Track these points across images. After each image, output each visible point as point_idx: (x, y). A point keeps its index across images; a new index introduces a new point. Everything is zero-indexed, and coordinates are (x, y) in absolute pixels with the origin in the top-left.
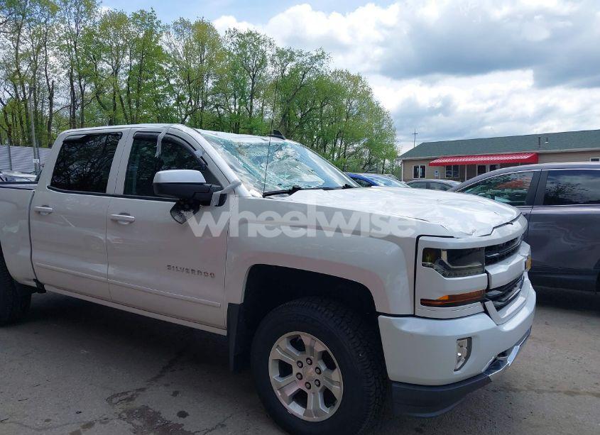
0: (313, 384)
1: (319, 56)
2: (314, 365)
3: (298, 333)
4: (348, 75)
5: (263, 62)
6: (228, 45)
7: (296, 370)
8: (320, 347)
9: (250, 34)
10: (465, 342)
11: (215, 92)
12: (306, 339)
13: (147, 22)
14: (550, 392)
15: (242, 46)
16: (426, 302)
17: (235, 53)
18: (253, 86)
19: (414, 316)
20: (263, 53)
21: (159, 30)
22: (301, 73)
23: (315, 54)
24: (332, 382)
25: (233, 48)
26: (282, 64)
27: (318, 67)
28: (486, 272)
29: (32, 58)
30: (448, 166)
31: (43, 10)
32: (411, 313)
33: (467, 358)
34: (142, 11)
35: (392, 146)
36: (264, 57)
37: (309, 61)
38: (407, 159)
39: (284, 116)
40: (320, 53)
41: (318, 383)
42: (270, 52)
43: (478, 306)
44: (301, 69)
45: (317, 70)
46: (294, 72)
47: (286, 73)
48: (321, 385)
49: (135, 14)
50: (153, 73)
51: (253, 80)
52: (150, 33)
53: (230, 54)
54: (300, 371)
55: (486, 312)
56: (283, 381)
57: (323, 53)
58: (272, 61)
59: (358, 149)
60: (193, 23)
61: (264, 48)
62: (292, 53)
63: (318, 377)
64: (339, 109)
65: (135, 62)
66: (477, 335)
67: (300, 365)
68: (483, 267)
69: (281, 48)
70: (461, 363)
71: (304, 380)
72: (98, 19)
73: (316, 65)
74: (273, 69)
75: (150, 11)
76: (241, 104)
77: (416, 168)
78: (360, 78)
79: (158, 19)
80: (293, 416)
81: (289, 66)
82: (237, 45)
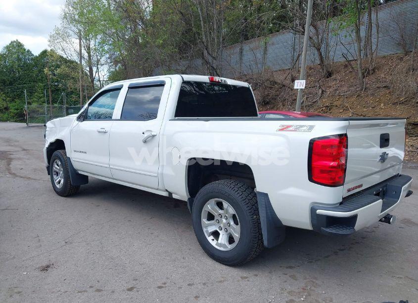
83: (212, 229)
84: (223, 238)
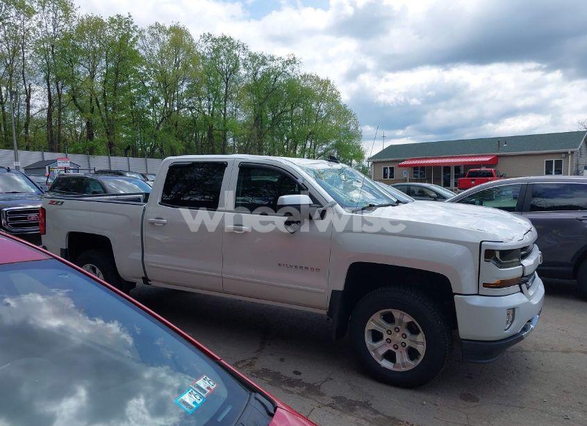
0: (399, 345)
1: (290, 61)
2: (401, 332)
3: (390, 310)
4: (317, 79)
5: (236, 66)
6: (203, 49)
7: (386, 336)
8: (407, 319)
9: (224, 39)
10: (511, 311)
11: (190, 94)
12: (397, 314)
13: (123, 27)
14: (551, 352)
15: (216, 51)
16: (486, 285)
17: (209, 56)
18: (226, 89)
19: (478, 294)
20: (236, 57)
21: (135, 34)
22: (272, 77)
23: (286, 59)
24: (417, 343)
25: (207, 51)
26: (254, 68)
27: (290, 71)
28: (522, 265)
29: (8, 62)
30: (415, 168)
31: (18, 13)
32: (477, 293)
33: (512, 322)
34: (118, 16)
35: (358, 147)
36: (237, 61)
37: (280, 65)
38: (376, 160)
39: (256, 119)
40: (291, 58)
41: (404, 345)
42: (242, 56)
43: (517, 287)
44: (273, 73)
45: (288, 74)
46: (266, 75)
47: (259, 76)
48: (407, 346)
49: (112, 19)
50: (127, 76)
51: (227, 83)
52: (125, 37)
53: (203, 58)
54: (390, 337)
55: (522, 291)
56: (377, 345)
57: (294, 58)
58: (245, 65)
59: (327, 150)
60: (168, 28)
61: (237, 52)
62: (264, 58)
63: (403, 340)
64: (308, 112)
65: (111, 65)
66: (517, 307)
67: (389, 332)
68: (519, 261)
69: (253, 53)
70: (508, 325)
71: (392, 344)
72: (75, 24)
73: (288, 69)
74: (246, 72)
75: (127, 16)
76: (215, 106)
77: (385, 169)
78: (328, 82)
79: (135, 24)
80: (385, 369)
81: (260, 70)
82: (212, 50)
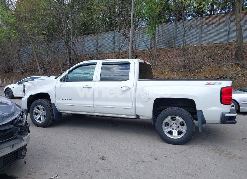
83: (168, 130)
84: (175, 133)
